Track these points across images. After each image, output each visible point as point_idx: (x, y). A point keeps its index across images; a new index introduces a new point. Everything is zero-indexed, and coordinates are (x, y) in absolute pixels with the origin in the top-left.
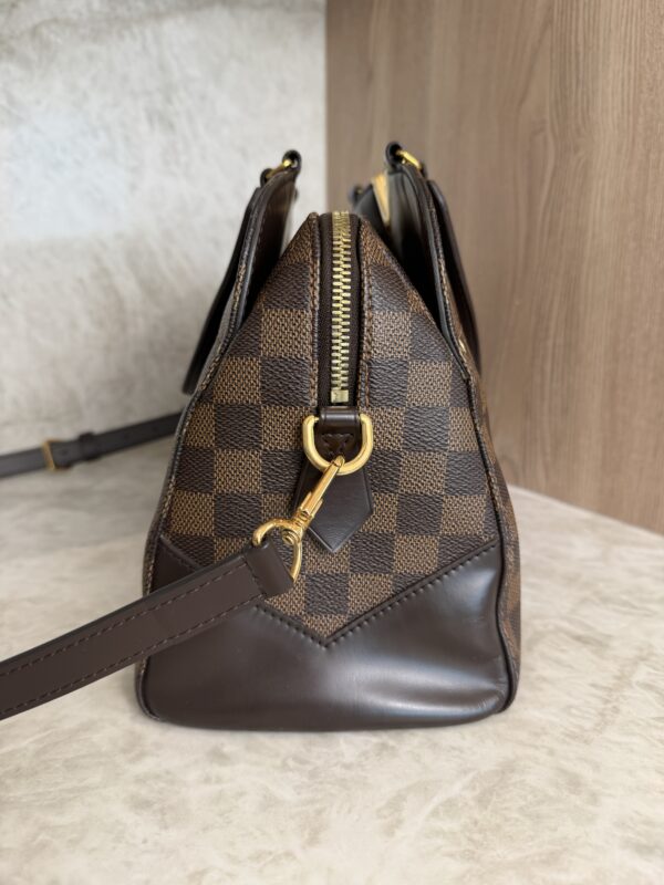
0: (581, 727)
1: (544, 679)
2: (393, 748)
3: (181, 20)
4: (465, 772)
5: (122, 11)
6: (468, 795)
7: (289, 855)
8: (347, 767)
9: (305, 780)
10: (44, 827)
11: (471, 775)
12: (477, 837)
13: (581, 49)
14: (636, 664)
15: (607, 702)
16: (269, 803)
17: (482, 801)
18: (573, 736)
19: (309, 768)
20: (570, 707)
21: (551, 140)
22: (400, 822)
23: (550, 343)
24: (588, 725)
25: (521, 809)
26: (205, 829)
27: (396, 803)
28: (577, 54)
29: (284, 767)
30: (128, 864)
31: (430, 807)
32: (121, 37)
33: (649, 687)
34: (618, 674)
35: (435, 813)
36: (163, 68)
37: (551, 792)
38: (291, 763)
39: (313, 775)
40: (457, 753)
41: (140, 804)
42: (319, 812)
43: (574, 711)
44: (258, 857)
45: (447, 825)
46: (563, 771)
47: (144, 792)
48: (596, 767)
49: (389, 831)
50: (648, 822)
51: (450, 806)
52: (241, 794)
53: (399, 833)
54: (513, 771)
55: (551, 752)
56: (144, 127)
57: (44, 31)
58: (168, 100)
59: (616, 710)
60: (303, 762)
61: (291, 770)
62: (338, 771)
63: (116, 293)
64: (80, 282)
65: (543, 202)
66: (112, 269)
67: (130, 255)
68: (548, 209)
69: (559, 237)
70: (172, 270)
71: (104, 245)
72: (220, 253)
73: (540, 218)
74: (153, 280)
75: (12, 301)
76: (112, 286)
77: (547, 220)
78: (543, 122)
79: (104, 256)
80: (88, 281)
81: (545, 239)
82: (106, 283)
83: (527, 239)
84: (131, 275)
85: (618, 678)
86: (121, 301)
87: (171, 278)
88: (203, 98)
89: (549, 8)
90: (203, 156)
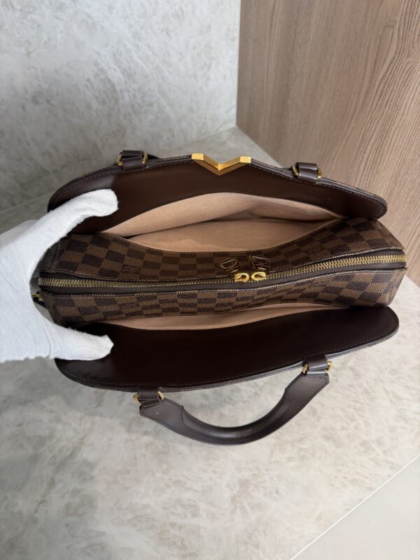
15: (335, 376)
23: (366, 155)
33: (352, 369)
34: (343, 361)
48: (323, 406)
50: (333, 429)
63: (110, 81)
64: (88, 80)
65: (381, 76)
66: (106, 68)
67: (114, 55)
68: (384, 81)
69: (385, 102)
70: (141, 58)
71: (98, 53)
72: (170, 37)
73: (377, 84)
74: (130, 68)
75: (52, 102)
76: (107, 78)
77: (381, 87)
78: (395, 21)
79: (100, 61)
80: (92, 79)
81: (377, 98)
82: (103, 77)
83: (367, 92)
84: (116, 68)
85: (342, 364)
86: (113, 86)
87: (140, 62)
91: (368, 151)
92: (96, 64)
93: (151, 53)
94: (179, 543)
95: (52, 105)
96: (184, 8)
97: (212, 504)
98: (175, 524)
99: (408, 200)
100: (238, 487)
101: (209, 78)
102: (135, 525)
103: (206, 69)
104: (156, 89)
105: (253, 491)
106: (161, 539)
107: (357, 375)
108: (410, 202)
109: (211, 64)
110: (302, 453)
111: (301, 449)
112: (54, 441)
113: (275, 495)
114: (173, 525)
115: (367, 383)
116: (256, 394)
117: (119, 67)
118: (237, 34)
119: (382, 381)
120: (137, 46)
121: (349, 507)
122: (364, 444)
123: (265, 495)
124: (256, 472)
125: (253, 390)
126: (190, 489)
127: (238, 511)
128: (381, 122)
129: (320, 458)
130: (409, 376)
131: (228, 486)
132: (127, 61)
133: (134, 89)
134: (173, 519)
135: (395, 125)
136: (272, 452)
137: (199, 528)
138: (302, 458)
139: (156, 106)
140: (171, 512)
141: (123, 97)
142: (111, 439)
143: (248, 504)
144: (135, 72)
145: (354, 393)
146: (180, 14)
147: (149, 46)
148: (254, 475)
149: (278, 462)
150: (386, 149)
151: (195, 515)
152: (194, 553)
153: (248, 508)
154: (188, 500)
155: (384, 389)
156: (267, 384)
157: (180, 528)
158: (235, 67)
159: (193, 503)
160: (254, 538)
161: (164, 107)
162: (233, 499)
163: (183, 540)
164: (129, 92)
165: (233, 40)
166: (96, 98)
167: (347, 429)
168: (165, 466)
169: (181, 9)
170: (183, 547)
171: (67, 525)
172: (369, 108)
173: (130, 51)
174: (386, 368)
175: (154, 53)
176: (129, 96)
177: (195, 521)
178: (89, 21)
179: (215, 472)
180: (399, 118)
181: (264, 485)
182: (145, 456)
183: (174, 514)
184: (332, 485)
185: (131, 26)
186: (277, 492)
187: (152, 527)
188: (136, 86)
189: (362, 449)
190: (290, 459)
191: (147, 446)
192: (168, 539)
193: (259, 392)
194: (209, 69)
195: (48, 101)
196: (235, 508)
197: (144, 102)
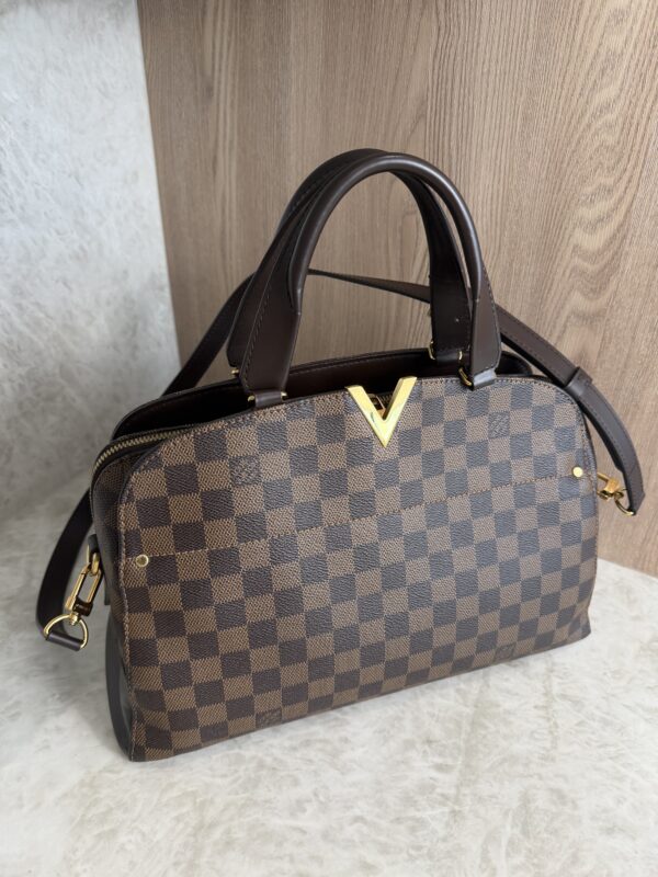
0: (544, 748)
1: (508, 712)
2: (460, 811)
4: (506, 814)
6: (517, 831)
8: (444, 840)
9: (429, 862)
11: (510, 817)
12: (535, 861)
13: (454, 153)
14: (549, 677)
15: (549, 720)
17: (525, 833)
18: (544, 758)
19: (425, 851)
20: (532, 732)
22: (495, 869)
24: (548, 745)
25: (546, 830)
27: (485, 856)
28: (450, 156)
29: (412, 859)
31: (503, 852)
33: (564, 697)
34: (544, 691)
35: (507, 854)
37: (554, 809)
38: (413, 852)
39: (430, 856)
40: (494, 800)
43: (536, 736)
45: (518, 860)
46: (552, 790)
48: (566, 778)
50: (606, 810)
51: (513, 846)
54: (529, 801)
55: (540, 777)
59: (556, 725)
60: (419, 848)
61: (416, 859)
62: (441, 846)
70: (27, 325)
72: (70, 289)
74: (10, 342)
85: (546, 694)
88: (25, 125)
89: (423, 103)
90: (37, 192)
96: (86, 247)
101: (136, 347)
104: (57, 371)
107: (577, 703)
109: (136, 326)
115: (597, 708)
116: (453, 812)
118: (165, 281)
119: (613, 695)
120: (20, 306)
125: (446, 810)
130: (641, 671)
133: (20, 376)
139: (59, 399)
144: (19, 347)
145: (593, 733)
146: (82, 254)
147: (38, 304)
156: (461, 784)
161: (74, 400)
165: (161, 289)
167: (625, 799)
169: (82, 248)
173: (9, 314)
174: (605, 674)
175: (48, 316)
176: (13, 389)
185: (9, 276)
193: (457, 808)
197: (38, 395)
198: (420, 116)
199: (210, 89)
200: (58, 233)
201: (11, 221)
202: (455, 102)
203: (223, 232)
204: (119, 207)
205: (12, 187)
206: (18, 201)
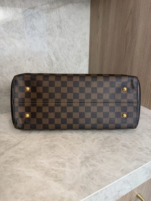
3: (63, 7)
5: (53, 7)
6: (103, 139)
7: (81, 143)
9: (83, 136)
10: (52, 139)
11: (104, 137)
12: (103, 143)
13: (136, 19)
16: (78, 138)
17: (105, 140)
21: (130, 35)
22: (94, 141)
23: (128, 72)
25: (109, 141)
26: (71, 140)
27: (94, 139)
30: (63, 143)
31: (98, 140)
32: (52, 12)
35: (99, 141)
36: (60, 17)
41: (63, 137)
42: (84, 140)
44: (77, 143)
45: (100, 142)
46: (116, 138)
47: (63, 136)
48: (121, 137)
49: (93, 142)
50: (126, 144)
51: (101, 140)
52: (75, 137)
53: (94, 142)
54: (109, 137)
55: (115, 135)
56: (56, 29)
57: (39, 12)
58: (61, 23)
63: (51, 60)
64: (45, 58)
65: (128, 47)
66: (51, 55)
67: (54, 52)
68: (129, 48)
69: (130, 54)
70: (61, 55)
71: (49, 51)
72: (69, 51)
73: (127, 50)
74: (58, 57)
75: (34, 61)
76: (51, 58)
77: (129, 50)
78: (129, 32)
79: (49, 53)
80: (46, 58)
81: (128, 54)
82: (50, 58)
83: (125, 53)
84: (54, 56)
86: (52, 61)
87: (61, 56)
88: (67, 22)
89: (131, 10)
90: (67, 33)
91: (128, 70)
92: (48, 54)
93: (64, 54)
94: (55, 176)
95: (34, 62)
96: (74, 44)
97: (72, 164)
98: (54, 169)
99: (143, 80)
100: (84, 159)
101: (80, 66)
102: (35, 168)
103: (79, 63)
104: (65, 65)
105: (91, 160)
106: (46, 174)
108: (144, 81)
109: (81, 62)
110: (113, 150)
111: (112, 149)
112: (8, 142)
113: (101, 162)
114: (53, 170)
115: (139, 132)
117: (55, 56)
118: (88, 55)
119: (144, 132)
120: (60, 52)
121: (136, 168)
122: (140, 148)
123: (97, 162)
124: (92, 154)
126: (62, 158)
127: (84, 166)
128: (130, 60)
129: (121, 152)
131: (80, 158)
132: (57, 55)
133: (58, 64)
134: (53, 167)
135: (135, 58)
136: (100, 149)
137: (65, 171)
138: (113, 151)
139: (64, 70)
140: (53, 165)
141: (55, 65)
142: (31, 143)
143: (89, 164)
146: (73, 45)
147: (63, 52)
148: (92, 155)
149: (102, 152)
150: (133, 67)
151: (63, 167)
152: (61, 180)
153: (88, 166)
154: (61, 162)
155: (146, 134)
157: (56, 171)
158: (88, 64)
159: (63, 163)
160: (91, 176)
162: (82, 162)
163: (56, 175)
164: (56, 64)
166: (47, 63)
167: (132, 144)
168: (52, 151)
169: (73, 44)
170: (56, 177)
171: (4, 167)
172: (126, 57)
174: (146, 129)
175: (65, 54)
177: (63, 169)
178: (48, 42)
179: (74, 154)
180: (135, 56)
181: (96, 159)
182: (45, 148)
183: (54, 166)
184: (128, 160)
185: (59, 46)
186: (102, 161)
187: (43, 170)
188: (59, 63)
189: (139, 150)
190: (107, 151)
191: (46, 145)
192: (49, 174)
194: (80, 63)
195: (33, 61)
196: (83, 165)
197: (61, 68)
198: (131, 13)
199: (99, 17)
200: (69, 41)
201: (61, 37)
202: (137, 9)
203: (98, 44)
204: (81, 39)
205: (63, 32)
206: (63, 34)
